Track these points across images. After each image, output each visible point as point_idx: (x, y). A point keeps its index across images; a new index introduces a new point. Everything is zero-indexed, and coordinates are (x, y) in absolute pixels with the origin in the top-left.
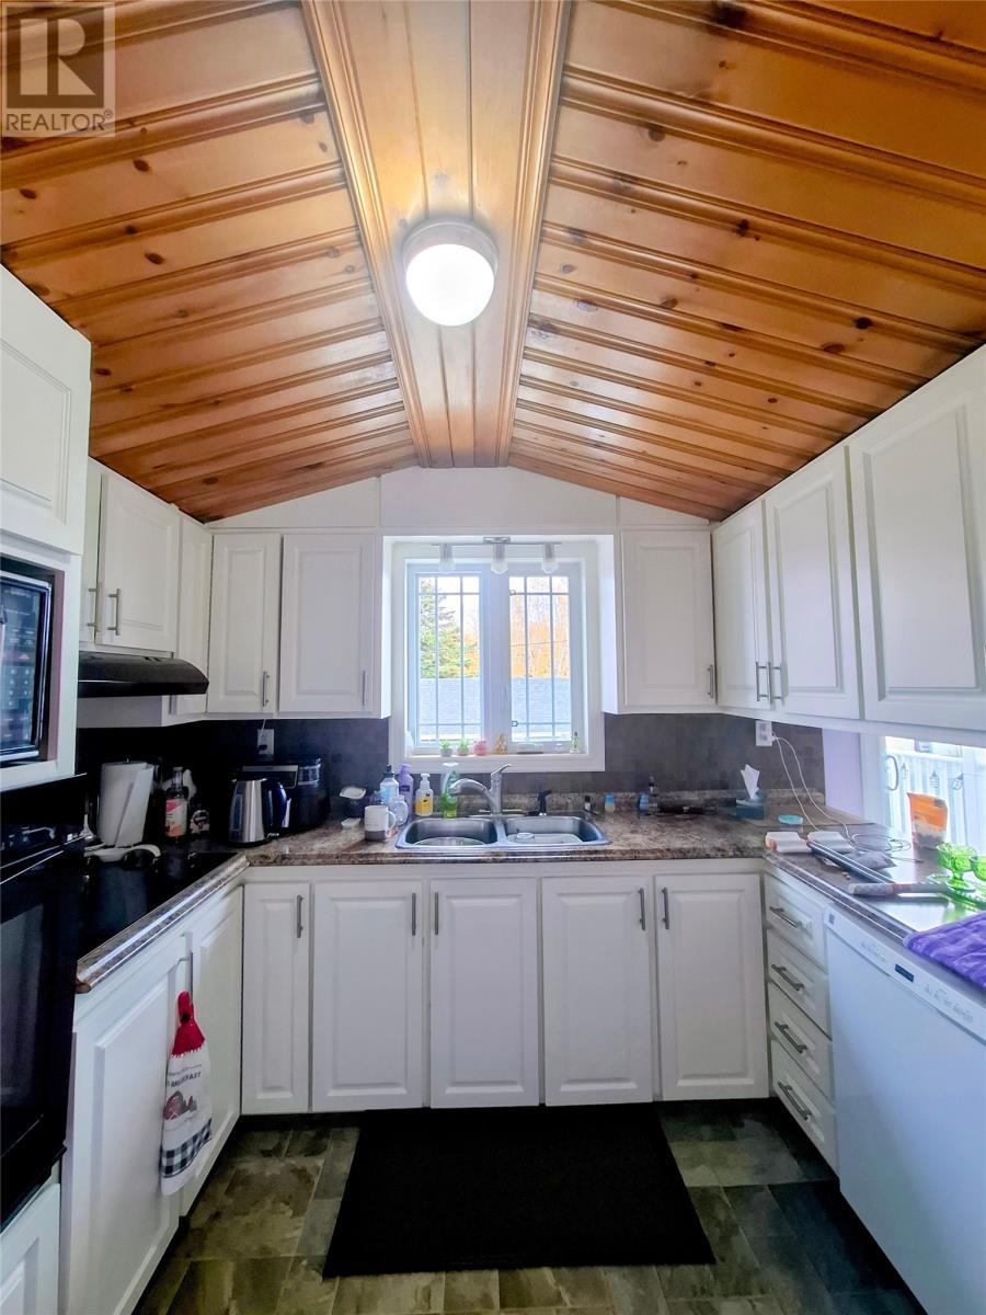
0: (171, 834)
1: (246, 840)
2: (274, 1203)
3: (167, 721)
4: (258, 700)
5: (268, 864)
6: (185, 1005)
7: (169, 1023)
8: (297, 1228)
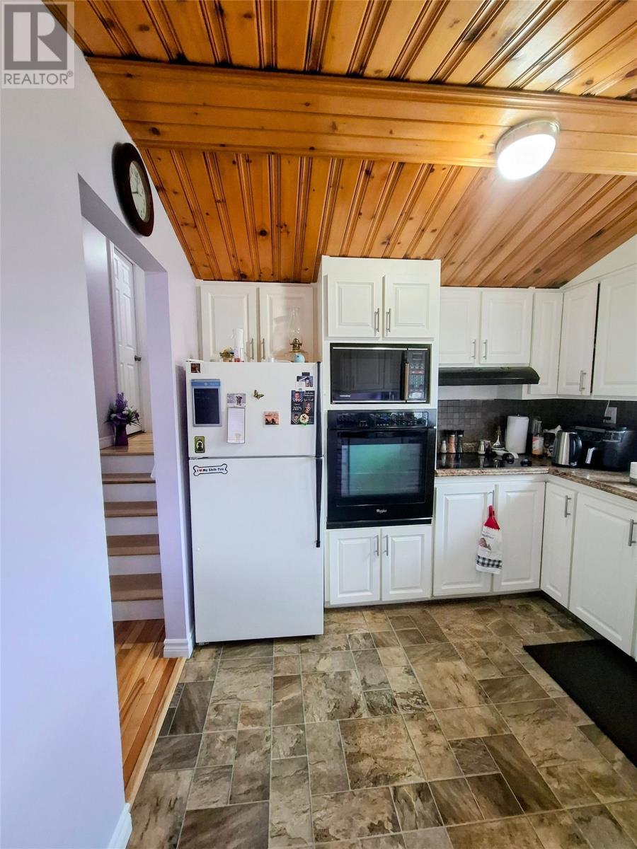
0: (534, 453)
1: (560, 463)
2: (531, 621)
3: (525, 397)
4: (578, 387)
5: (557, 475)
6: (491, 512)
7: (483, 514)
8: (530, 632)
